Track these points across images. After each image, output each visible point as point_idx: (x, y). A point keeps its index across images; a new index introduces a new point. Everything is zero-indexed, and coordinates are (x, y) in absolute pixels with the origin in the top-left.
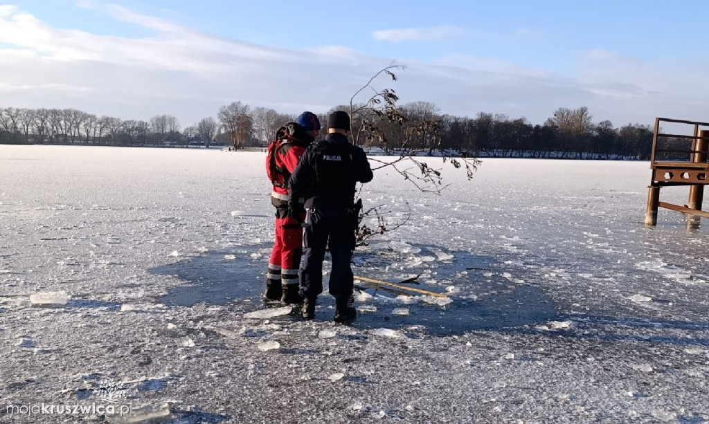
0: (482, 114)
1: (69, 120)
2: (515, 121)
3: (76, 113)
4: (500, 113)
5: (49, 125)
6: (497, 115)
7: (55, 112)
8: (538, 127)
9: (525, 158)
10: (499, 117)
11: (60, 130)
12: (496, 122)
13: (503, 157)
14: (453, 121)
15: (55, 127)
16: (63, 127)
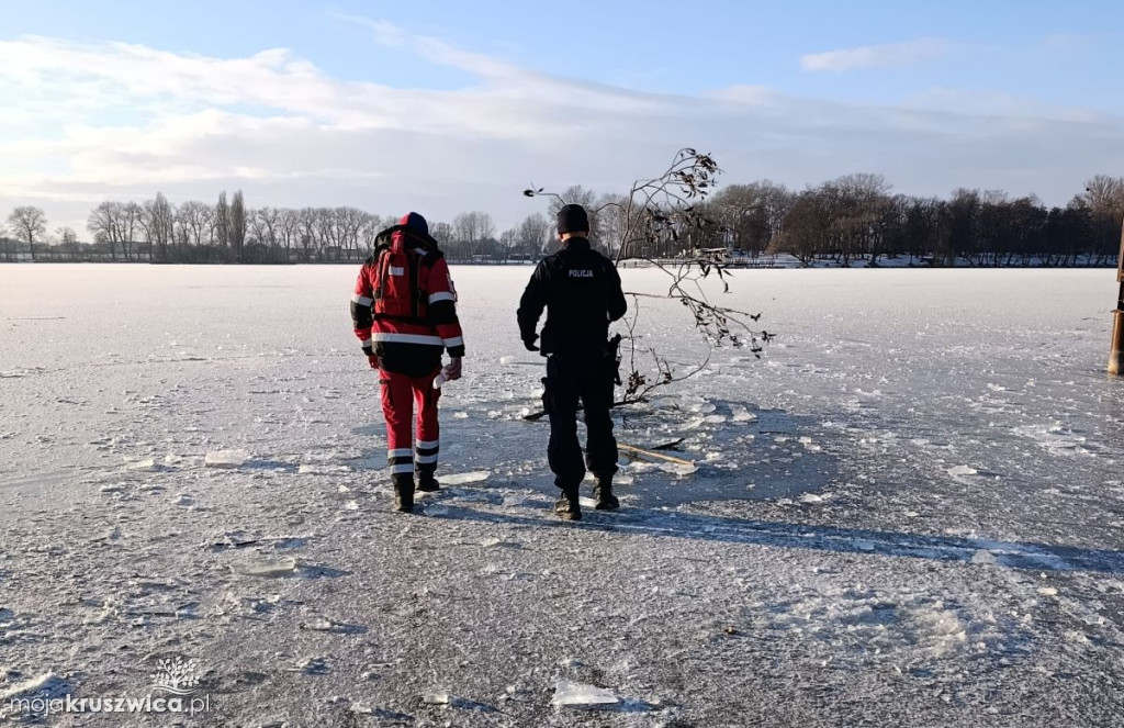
0: (961, 191)
1: (343, 225)
2: (1017, 202)
3: (353, 213)
4: (992, 188)
5: (316, 233)
6: (987, 192)
7: (324, 213)
8: (1056, 211)
9: (1033, 267)
10: (990, 197)
11: (332, 241)
12: (985, 205)
13: (995, 266)
14: (911, 205)
15: (325, 237)
16: (336, 236)
